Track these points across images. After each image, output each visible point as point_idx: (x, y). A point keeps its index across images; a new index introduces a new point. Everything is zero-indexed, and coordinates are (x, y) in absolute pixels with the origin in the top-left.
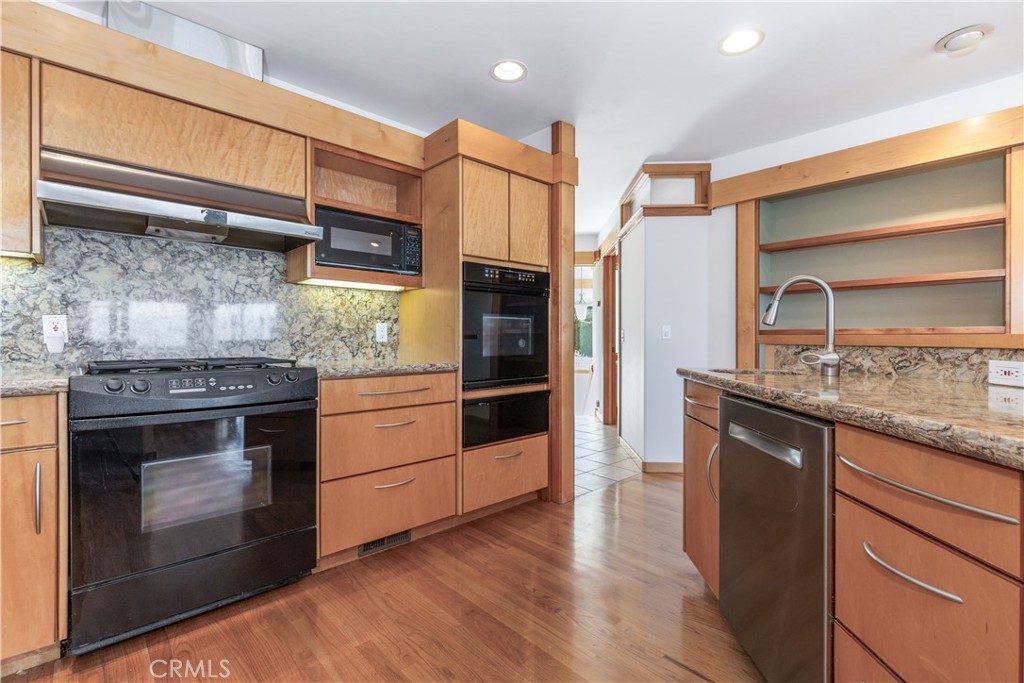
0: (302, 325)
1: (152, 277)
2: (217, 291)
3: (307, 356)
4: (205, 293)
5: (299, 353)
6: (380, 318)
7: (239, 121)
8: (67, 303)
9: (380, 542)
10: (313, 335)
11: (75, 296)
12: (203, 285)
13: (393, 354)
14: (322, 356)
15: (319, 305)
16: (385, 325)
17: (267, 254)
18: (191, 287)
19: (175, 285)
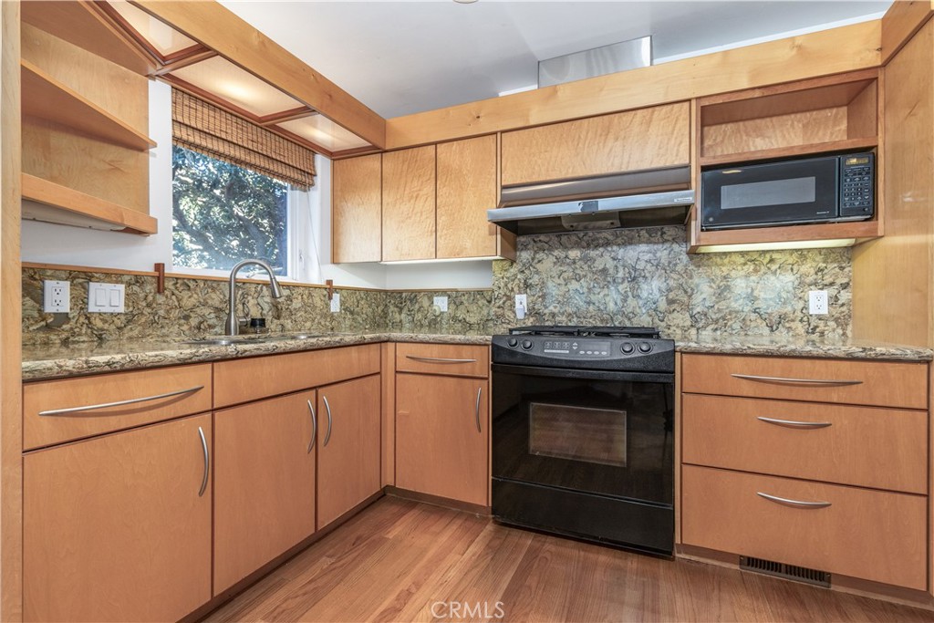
0: (704, 296)
1: (574, 263)
2: (621, 269)
3: (709, 328)
4: (611, 271)
5: (701, 325)
6: (815, 284)
7: (622, 114)
8: (527, 286)
9: (774, 566)
10: (716, 307)
11: (531, 281)
12: (610, 264)
13: (841, 332)
14: (729, 330)
15: (725, 274)
16: (825, 293)
17: (666, 228)
18: (601, 267)
19: (589, 266)
